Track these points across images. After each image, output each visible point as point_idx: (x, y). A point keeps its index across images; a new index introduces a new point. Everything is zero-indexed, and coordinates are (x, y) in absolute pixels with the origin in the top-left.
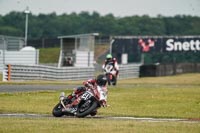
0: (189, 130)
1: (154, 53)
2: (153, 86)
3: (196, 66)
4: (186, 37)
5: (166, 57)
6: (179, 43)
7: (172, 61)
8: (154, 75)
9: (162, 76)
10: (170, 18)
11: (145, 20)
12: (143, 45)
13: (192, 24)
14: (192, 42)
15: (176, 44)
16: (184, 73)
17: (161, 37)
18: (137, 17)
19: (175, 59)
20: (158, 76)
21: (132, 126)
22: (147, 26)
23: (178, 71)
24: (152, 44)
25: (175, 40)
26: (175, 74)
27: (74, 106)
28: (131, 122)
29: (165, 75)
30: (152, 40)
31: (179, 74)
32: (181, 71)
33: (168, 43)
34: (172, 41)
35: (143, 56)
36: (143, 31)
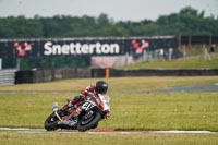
0: (69, 141)
1: (31, 57)
2: (29, 93)
3: (76, 71)
4: (65, 39)
5: (44, 61)
6: (58, 46)
7: (50, 66)
8: (31, 82)
9: (39, 82)
10: (48, 19)
11: (21, 20)
12: (19, 48)
13: (72, 25)
14: (72, 45)
15: (55, 47)
16: (63, 78)
17: (39, 40)
18: (12, 17)
19: (53, 64)
20: (35, 82)
21: (7, 137)
22: (23, 28)
23: (56, 76)
24: (28, 48)
25: (54, 43)
26: (53, 80)
27: (73, 118)
28: (5, 133)
29: (43, 81)
30: (29, 43)
31: (58, 80)
32: (60, 76)
33: (46, 46)
34: (50, 44)
35: (18, 60)
36: (19, 34)
